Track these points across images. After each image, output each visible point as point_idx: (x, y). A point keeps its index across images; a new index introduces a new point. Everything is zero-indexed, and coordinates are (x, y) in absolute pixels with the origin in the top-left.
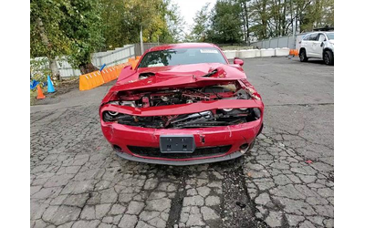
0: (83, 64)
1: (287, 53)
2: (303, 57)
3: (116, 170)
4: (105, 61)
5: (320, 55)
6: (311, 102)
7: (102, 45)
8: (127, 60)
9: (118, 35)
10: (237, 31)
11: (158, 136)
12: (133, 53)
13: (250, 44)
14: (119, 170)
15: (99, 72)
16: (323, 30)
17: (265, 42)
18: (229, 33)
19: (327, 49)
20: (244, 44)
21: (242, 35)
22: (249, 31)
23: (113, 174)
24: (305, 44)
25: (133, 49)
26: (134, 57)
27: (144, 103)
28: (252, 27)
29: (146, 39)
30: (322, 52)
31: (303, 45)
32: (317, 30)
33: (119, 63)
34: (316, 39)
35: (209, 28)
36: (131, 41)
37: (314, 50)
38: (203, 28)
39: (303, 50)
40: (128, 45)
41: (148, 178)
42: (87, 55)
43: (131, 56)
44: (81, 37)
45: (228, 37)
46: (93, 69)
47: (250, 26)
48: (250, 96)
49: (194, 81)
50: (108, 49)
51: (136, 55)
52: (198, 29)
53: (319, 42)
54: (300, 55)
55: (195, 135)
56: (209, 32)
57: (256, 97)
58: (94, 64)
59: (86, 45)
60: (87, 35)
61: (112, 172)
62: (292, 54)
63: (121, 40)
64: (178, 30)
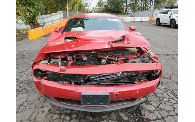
0: (32, 22)
1: (148, 20)
2: (158, 23)
3: (46, 109)
4: (46, 20)
5: (168, 22)
6: (172, 53)
7: (44, 11)
8: (59, 21)
9: (54, 5)
10: (121, 6)
11: (80, 93)
12: (62, 16)
13: (128, 14)
14: (49, 110)
15: (41, 28)
16: (170, 8)
17: (136, 13)
18: (116, 7)
19: (173, 19)
20: (125, 14)
21: (124, 9)
22: (127, 6)
23: (45, 114)
24: (160, 16)
25: (62, 14)
26: (63, 19)
27: (68, 61)
28: (129, 5)
29: (70, 9)
30: (169, 20)
31: (158, 16)
32: (167, 8)
33: (54, 22)
34: (166, 13)
35: (106, 4)
36: (61, 9)
37: (165, 19)
38: (102, 3)
39: (158, 19)
40: (60, 12)
41: (71, 119)
42: (34, 17)
43: (61, 18)
44: (30, 5)
45: (116, 9)
46: (38, 26)
47: (128, 4)
48: (150, 59)
49: (109, 47)
50: (48, 13)
51: (64, 18)
52: (100, 4)
53: (168, 15)
54: (156, 22)
55: (110, 93)
56: (106, 6)
57: (155, 60)
58: (39, 22)
59: (33, 11)
60: (34, 4)
61: (44, 112)
62: (151, 21)
63: (56, 8)
64: (88, 4)
